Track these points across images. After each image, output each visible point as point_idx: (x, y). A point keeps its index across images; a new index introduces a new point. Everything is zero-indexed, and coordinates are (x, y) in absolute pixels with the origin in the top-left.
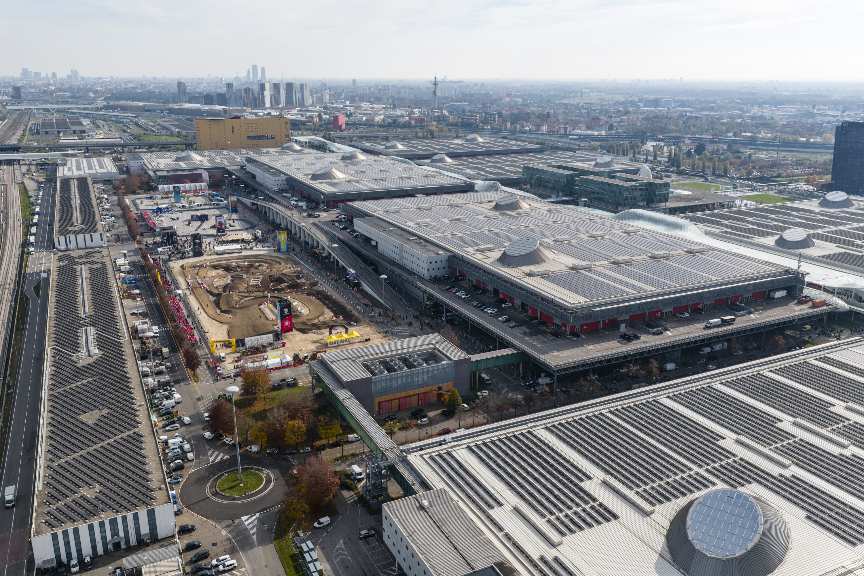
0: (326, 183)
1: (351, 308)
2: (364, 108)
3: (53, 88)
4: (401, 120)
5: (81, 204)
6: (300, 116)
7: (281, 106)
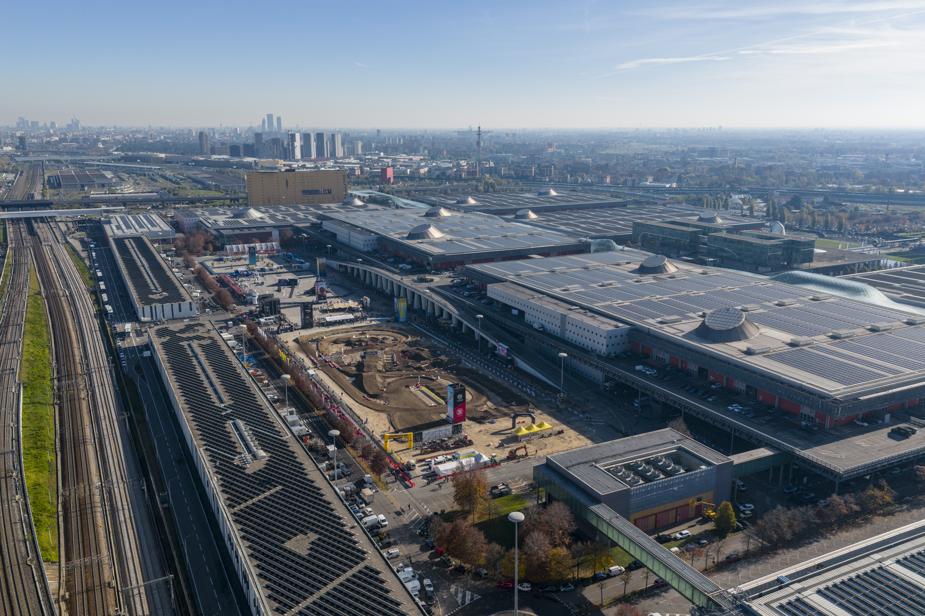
0: (427, 243)
2: (402, 160)
3: (57, 139)
4: (449, 172)
5: (152, 268)
7: (312, 158)
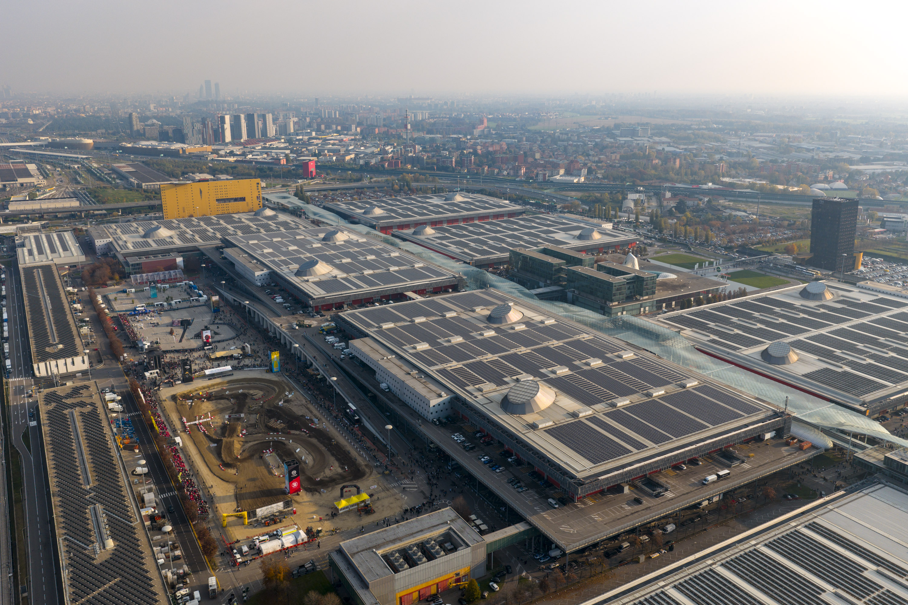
0: (310, 281)
1: (356, 454)
2: (332, 142)
4: (374, 161)
5: (54, 310)
6: (265, 156)
7: (242, 141)
